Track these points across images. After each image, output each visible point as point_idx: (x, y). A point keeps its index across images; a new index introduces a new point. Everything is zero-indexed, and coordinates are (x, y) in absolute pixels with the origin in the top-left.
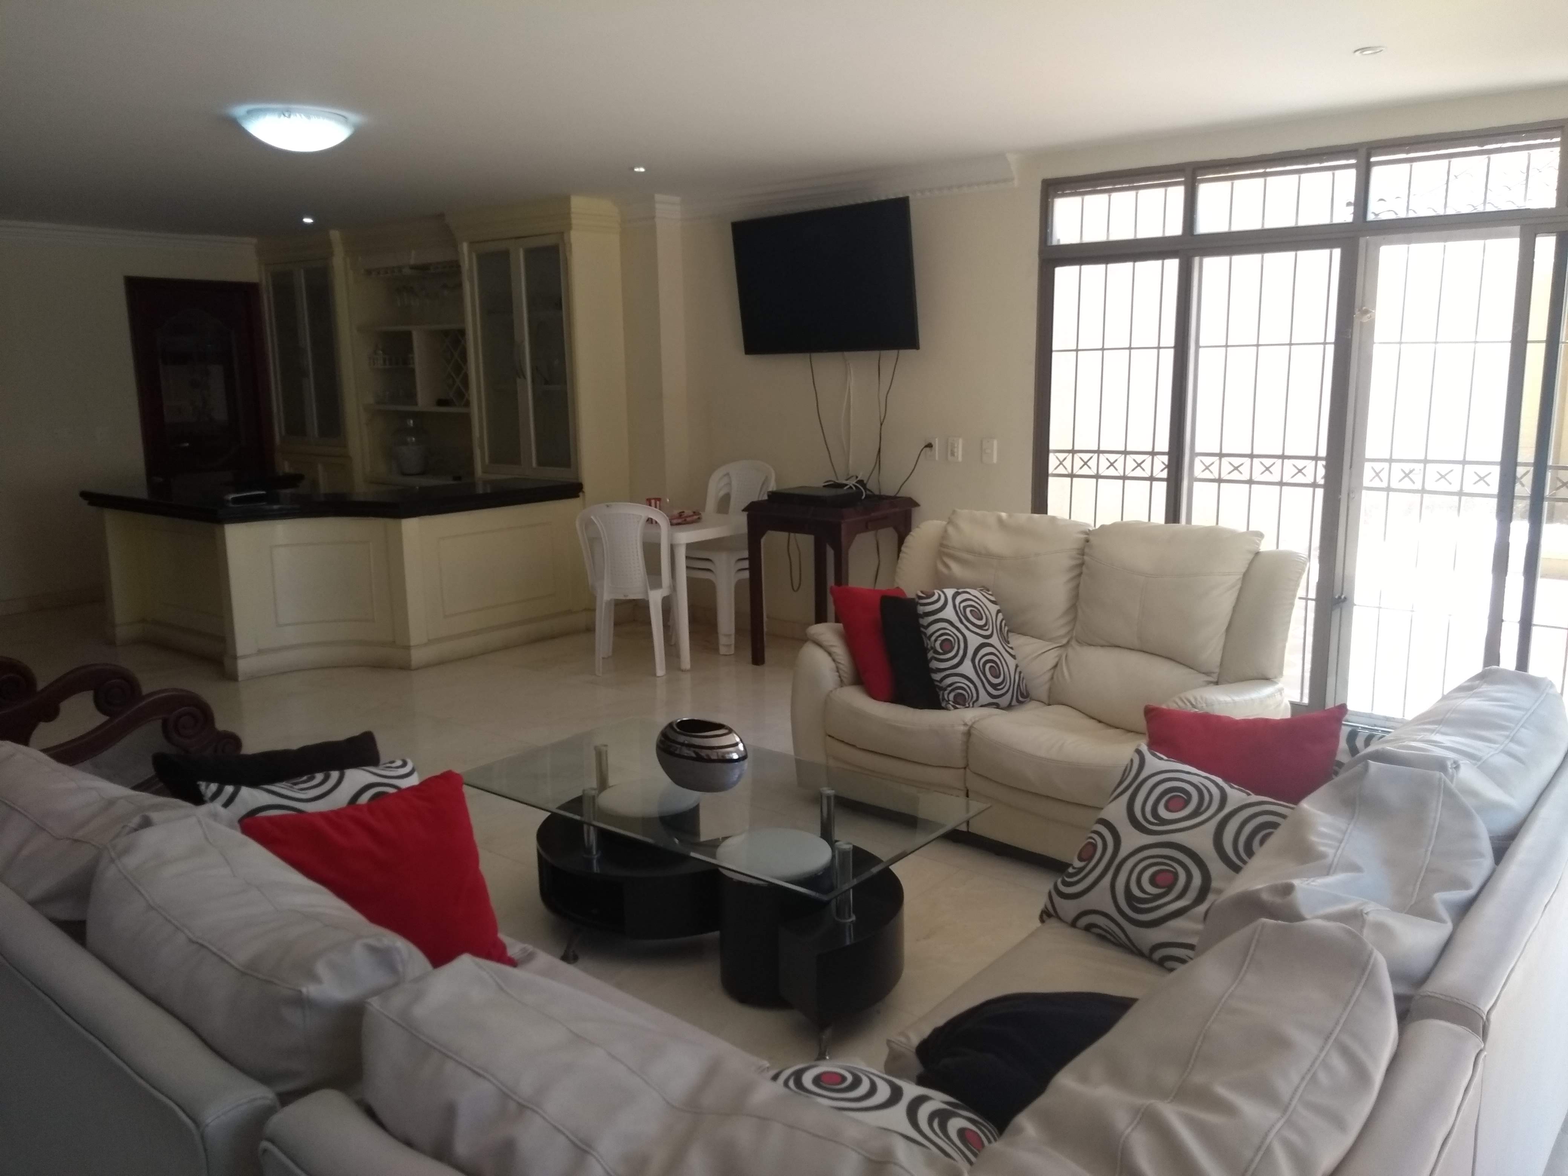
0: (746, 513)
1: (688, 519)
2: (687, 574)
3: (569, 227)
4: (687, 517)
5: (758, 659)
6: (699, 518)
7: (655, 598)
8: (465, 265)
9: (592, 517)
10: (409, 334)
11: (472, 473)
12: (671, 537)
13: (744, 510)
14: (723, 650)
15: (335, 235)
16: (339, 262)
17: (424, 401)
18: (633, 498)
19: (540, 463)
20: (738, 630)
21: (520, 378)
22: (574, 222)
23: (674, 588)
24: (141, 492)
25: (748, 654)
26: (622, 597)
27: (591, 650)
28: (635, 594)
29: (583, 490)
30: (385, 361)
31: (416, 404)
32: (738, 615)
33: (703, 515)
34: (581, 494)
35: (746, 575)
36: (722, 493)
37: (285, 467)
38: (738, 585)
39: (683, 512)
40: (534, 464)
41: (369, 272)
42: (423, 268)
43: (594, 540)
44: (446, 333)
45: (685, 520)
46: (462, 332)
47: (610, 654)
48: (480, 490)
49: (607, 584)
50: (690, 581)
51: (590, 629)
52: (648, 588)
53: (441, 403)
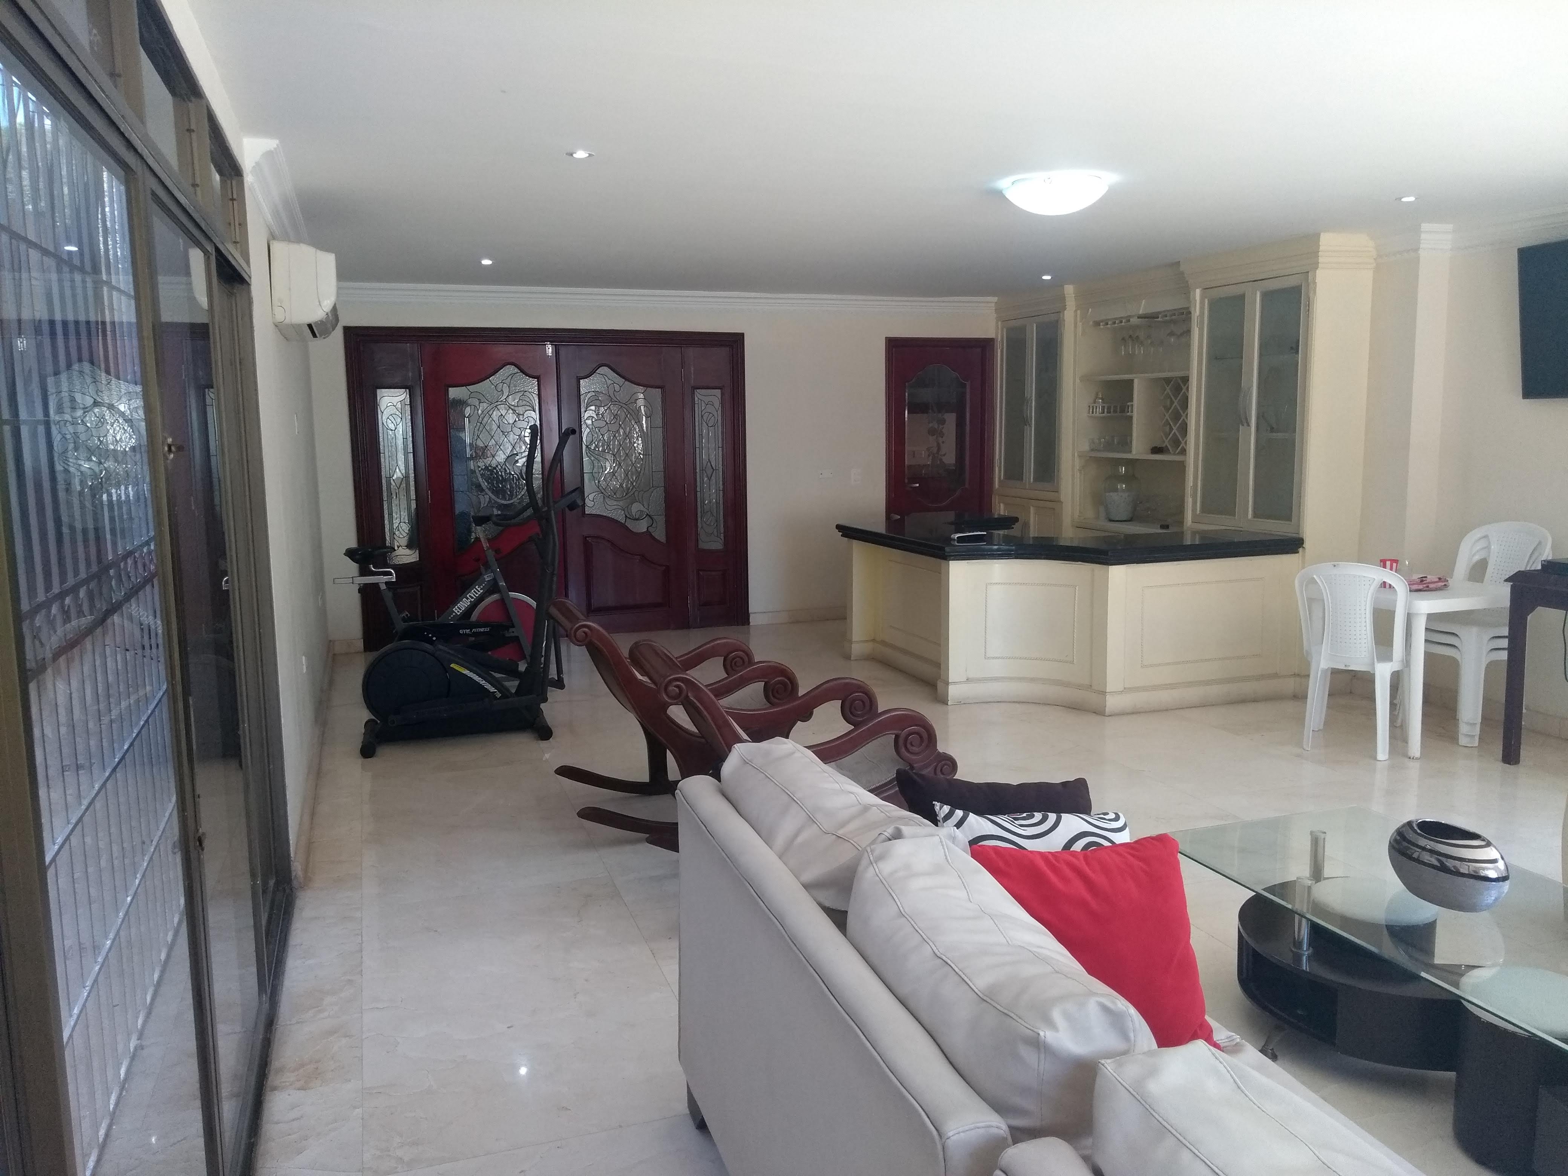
0: (1510, 584)
1: (1431, 586)
2: (1425, 647)
3: (1315, 266)
4: (1429, 583)
5: (1511, 756)
6: (1445, 585)
7: (1383, 673)
8: (1196, 312)
9: (1315, 576)
10: (1131, 382)
11: (1181, 523)
12: (1409, 605)
13: (1506, 580)
14: (1463, 741)
15: (1069, 290)
16: (1069, 315)
17: (1139, 449)
18: (1361, 558)
19: (1256, 515)
20: (1486, 720)
21: (1243, 425)
22: (1321, 260)
23: (1407, 662)
24: (880, 527)
25: (1498, 749)
26: (1342, 667)
27: (1300, 719)
28: (1358, 665)
29: (1304, 546)
30: (1103, 408)
31: (1130, 452)
32: (1487, 702)
33: (1451, 582)
34: (1300, 550)
35: (1504, 656)
36: (1477, 558)
37: (1000, 509)
38: (1491, 667)
39: (1426, 577)
40: (1250, 516)
41: (1097, 324)
42: (1151, 317)
43: (1315, 601)
44: (1168, 381)
45: (1428, 587)
46: (1186, 380)
47: (1321, 727)
48: (1188, 541)
49: (1325, 649)
50: (1429, 658)
51: (1300, 697)
52: (1376, 660)
53: (1156, 450)
